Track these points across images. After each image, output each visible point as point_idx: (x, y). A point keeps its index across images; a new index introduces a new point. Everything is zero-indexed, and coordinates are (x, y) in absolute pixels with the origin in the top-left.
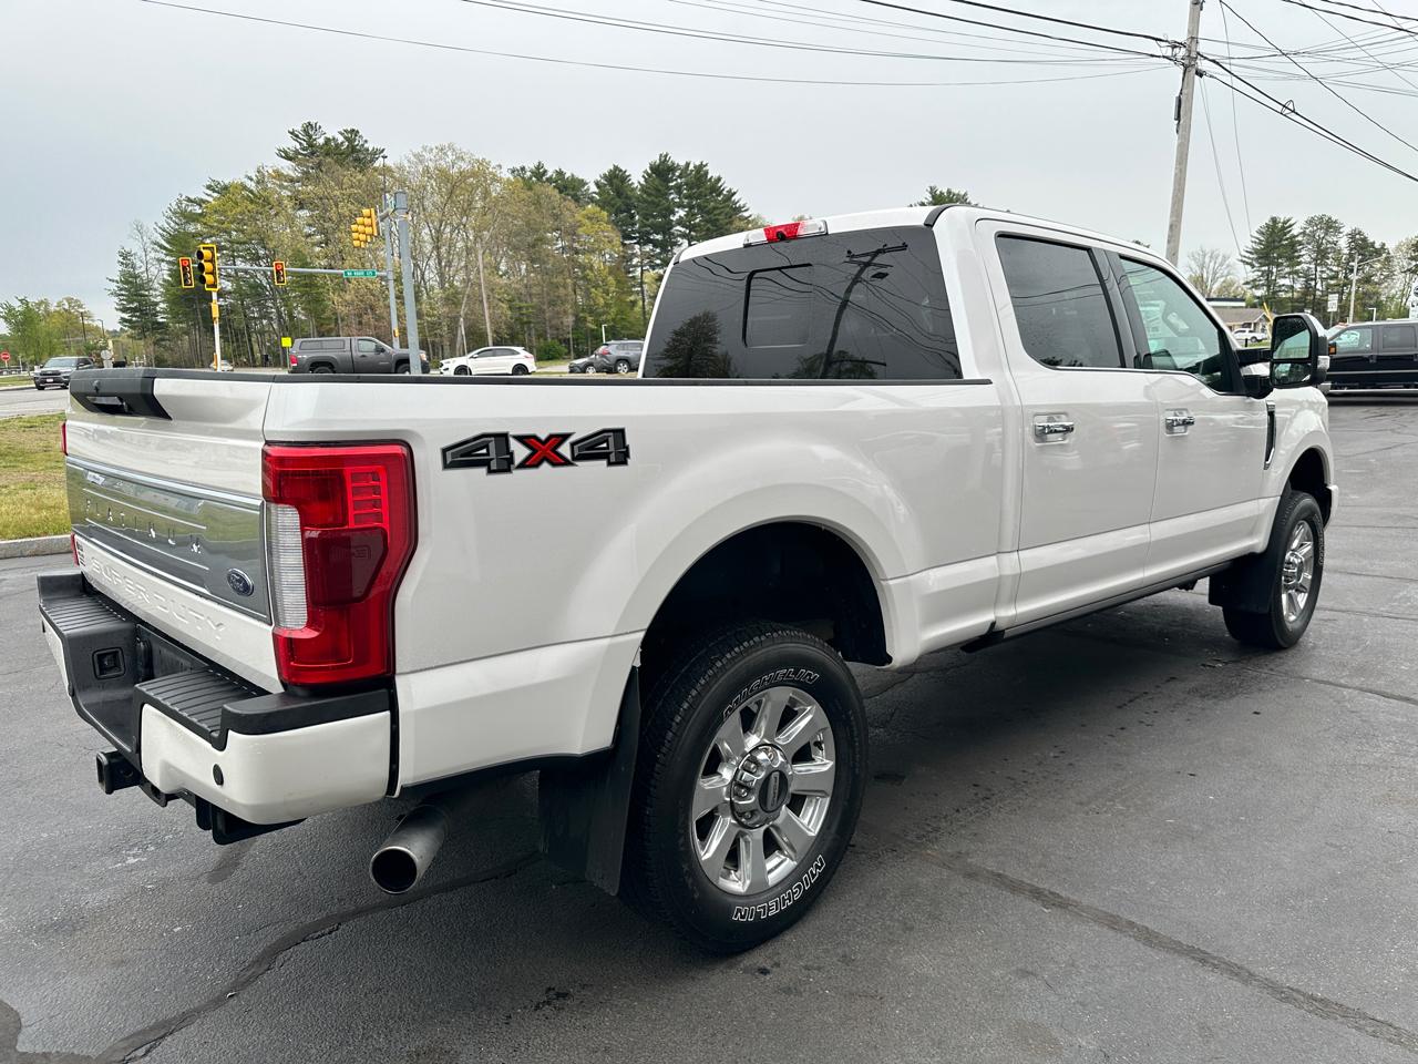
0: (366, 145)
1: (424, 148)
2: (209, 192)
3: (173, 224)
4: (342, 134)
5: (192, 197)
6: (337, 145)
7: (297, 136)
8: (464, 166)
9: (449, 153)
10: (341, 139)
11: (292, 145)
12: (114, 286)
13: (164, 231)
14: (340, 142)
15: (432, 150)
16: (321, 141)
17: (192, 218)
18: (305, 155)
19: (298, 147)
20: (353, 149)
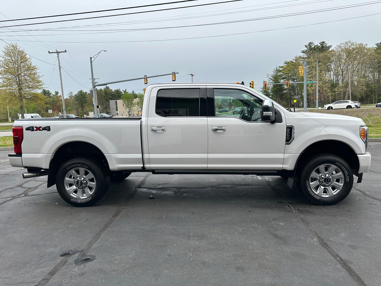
0: (327, 45)
1: (341, 44)
2: (285, 64)
3: (274, 73)
4: (320, 43)
5: (280, 66)
6: (318, 47)
7: (307, 46)
8: (353, 46)
9: (349, 44)
10: (319, 45)
11: (305, 49)
12: (261, 90)
13: (272, 75)
14: (319, 46)
15: (343, 44)
16: (313, 47)
17: (280, 71)
18: (309, 51)
19: (307, 49)
20: (322, 47)
